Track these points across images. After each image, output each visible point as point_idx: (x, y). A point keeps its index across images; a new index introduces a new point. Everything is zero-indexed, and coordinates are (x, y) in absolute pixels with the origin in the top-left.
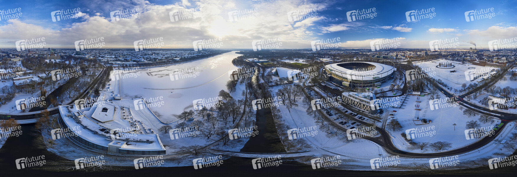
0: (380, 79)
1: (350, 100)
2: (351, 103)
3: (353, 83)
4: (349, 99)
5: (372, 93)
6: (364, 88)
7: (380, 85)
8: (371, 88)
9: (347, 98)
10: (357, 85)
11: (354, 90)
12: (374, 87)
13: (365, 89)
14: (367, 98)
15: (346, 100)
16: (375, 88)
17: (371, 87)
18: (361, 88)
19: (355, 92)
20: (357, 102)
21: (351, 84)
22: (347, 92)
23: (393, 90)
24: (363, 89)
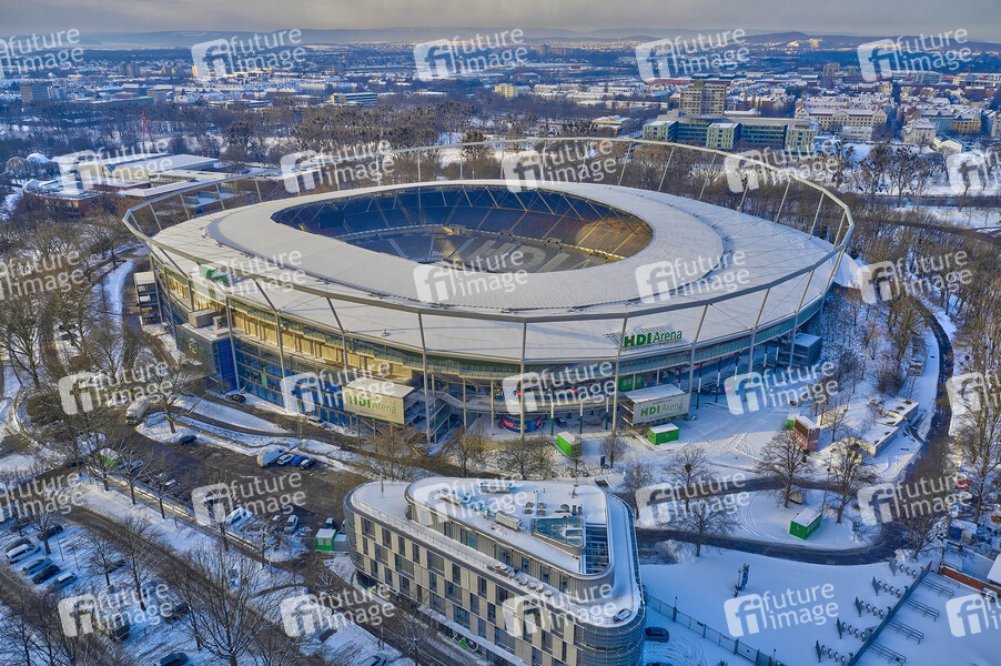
0: (687, 353)
1: (423, 552)
2: (433, 584)
3: (440, 384)
4: (408, 544)
5: (602, 484)
6: (535, 436)
7: (682, 420)
8: (595, 437)
9: (394, 537)
10: (474, 405)
11: (454, 460)
12: (621, 425)
13: (541, 444)
14: (557, 536)
15: (392, 564)
16: (628, 440)
17: (595, 425)
18: (510, 436)
19: (464, 473)
20: (475, 577)
21: (427, 397)
22: (394, 477)
23: (793, 481)
24: (531, 445)
